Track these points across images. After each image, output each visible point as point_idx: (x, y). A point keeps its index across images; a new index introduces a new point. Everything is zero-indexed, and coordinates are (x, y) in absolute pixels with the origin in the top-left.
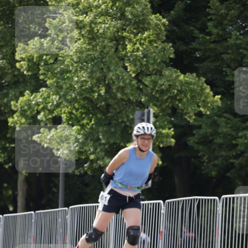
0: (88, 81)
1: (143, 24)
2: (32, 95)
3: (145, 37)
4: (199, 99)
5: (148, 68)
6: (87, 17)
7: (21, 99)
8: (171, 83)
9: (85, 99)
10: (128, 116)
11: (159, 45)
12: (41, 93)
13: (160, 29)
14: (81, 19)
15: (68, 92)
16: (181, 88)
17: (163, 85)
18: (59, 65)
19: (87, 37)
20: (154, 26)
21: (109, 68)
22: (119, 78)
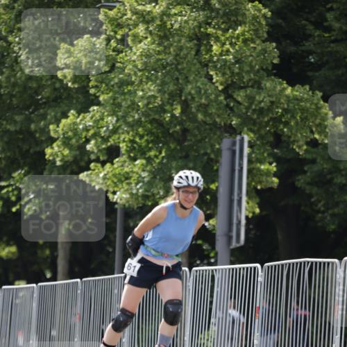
0: (157, 97)
1: (236, 16)
2: (78, 117)
3: (238, 34)
4: (313, 122)
5: (241, 78)
6: (157, 7)
7: (64, 121)
8: (274, 99)
9: (153, 121)
10: (212, 146)
11: (258, 45)
12: (92, 113)
13: (259, 23)
14: (148, 9)
15: (130, 112)
16: (288, 106)
17: (262, 101)
18: (117, 74)
19: (157, 34)
20: (251, 18)
21: (187, 77)
22: (200, 92)
